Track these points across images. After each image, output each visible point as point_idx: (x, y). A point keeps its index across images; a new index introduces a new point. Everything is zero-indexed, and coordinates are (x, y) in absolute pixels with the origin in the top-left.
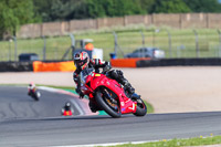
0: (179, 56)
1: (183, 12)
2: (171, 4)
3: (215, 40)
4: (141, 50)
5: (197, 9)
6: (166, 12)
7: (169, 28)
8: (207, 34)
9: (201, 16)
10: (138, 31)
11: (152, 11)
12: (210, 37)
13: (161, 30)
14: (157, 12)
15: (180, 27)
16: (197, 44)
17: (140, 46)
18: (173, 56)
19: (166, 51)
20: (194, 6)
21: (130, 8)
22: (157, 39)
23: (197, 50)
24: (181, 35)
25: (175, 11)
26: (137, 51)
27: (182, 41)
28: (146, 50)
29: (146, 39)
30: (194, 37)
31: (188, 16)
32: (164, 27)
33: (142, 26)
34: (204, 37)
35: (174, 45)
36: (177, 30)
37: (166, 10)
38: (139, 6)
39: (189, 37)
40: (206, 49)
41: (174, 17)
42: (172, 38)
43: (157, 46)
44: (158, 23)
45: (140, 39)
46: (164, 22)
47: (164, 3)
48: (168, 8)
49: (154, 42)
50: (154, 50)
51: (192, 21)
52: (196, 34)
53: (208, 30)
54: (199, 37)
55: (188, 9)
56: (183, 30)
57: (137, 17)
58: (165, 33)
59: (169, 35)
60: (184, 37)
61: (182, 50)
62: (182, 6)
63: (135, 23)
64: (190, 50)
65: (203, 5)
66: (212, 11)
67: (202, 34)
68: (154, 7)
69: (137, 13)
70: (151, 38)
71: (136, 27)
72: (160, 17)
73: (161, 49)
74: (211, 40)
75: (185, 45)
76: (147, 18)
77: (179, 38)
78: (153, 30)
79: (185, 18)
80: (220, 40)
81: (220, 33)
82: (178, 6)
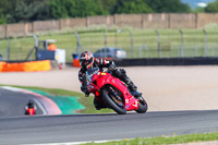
0: (141, 56)
1: (145, 12)
2: (133, 5)
3: (177, 40)
4: (103, 50)
5: (159, 10)
6: (127, 13)
7: (131, 28)
8: (169, 34)
9: (163, 16)
10: (100, 31)
11: (114, 11)
12: (171, 37)
13: (123, 31)
14: (120, 13)
15: (142, 27)
16: (159, 44)
17: (102, 47)
18: (135, 56)
19: (127, 51)
20: (155, 6)
21: (92, 9)
22: (119, 39)
23: (159, 50)
24: (144, 35)
25: (137, 11)
26: (99, 51)
27: (145, 41)
28: (108, 50)
29: (108, 39)
30: (156, 37)
31: (150, 17)
32: (126, 27)
33: (104, 26)
34: (166, 37)
35: (135, 45)
36: (138, 31)
37: (128, 11)
38: (101, 7)
40: (168, 49)
41: (137, 18)
42: (135, 38)
43: (119, 46)
44: (120, 24)
45: (103, 39)
46: (126, 23)
47: (126, 4)
48: (130, 8)
49: (116, 43)
50: (116, 51)
51: (154, 21)
52: (158, 34)
53: (169, 31)
54: (161, 37)
55: (150, 9)
56: (145, 31)
57: (99, 18)
58: (127, 33)
59: (131, 35)
60: (146, 38)
61: (144, 50)
62: (144, 6)
63: (97, 23)
64: (152, 50)
65: (165, 5)
66: (174, 11)
67: (164, 34)
68: (116, 8)
69: (99, 14)
70: (113, 38)
71: (98, 27)
72: (122, 17)
73: (123, 49)
74: (172, 40)
75: (147, 45)
76: (109, 19)
77: (141, 38)
78: (115, 31)
79: (147, 19)
80: (182, 40)
81: (181, 33)
82: (139, 6)
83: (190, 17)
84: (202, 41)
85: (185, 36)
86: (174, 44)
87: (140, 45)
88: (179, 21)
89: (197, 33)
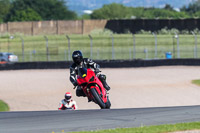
0: (31, 59)
1: (34, 20)
2: (24, 13)
3: (64, 45)
5: (47, 17)
6: (19, 21)
7: (22, 34)
8: (57, 39)
9: (52, 23)
11: (7, 20)
12: (59, 42)
13: (15, 37)
14: (12, 21)
15: (32, 34)
16: (47, 49)
18: (26, 60)
19: (19, 55)
20: (44, 14)
22: (12, 44)
23: (47, 54)
24: (34, 40)
25: (28, 19)
27: (34, 46)
28: (1, 55)
29: (2, 45)
30: (45, 42)
31: (40, 24)
32: (17, 34)
34: (54, 42)
35: (25, 50)
36: (29, 37)
37: (20, 19)
39: (40, 43)
40: (56, 53)
41: (27, 25)
42: (25, 44)
43: (11, 51)
44: (12, 30)
46: (18, 30)
47: (18, 12)
48: (21, 16)
49: (9, 48)
50: (9, 55)
51: (43, 28)
52: (47, 40)
53: (58, 36)
54: (49, 42)
55: (39, 17)
56: (35, 37)
58: (19, 39)
59: (22, 41)
60: (36, 43)
61: (34, 54)
62: (33, 14)
64: (41, 54)
65: (53, 13)
66: (62, 19)
67: (52, 40)
68: (9, 16)
70: (7, 44)
72: (15, 25)
73: (15, 54)
74: (60, 45)
75: (36, 50)
76: (2, 26)
77: (31, 43)
78: (8, 37)
79: (36, 26)
80: (69, 45)
81: (68, 38)
82: (30, 15)
83: (77, 23)
84: (88, 45)
85: (71, 41)
86: (62, 49)
87: (30, 50)
88: (66, 28)
89: (83, 38)
